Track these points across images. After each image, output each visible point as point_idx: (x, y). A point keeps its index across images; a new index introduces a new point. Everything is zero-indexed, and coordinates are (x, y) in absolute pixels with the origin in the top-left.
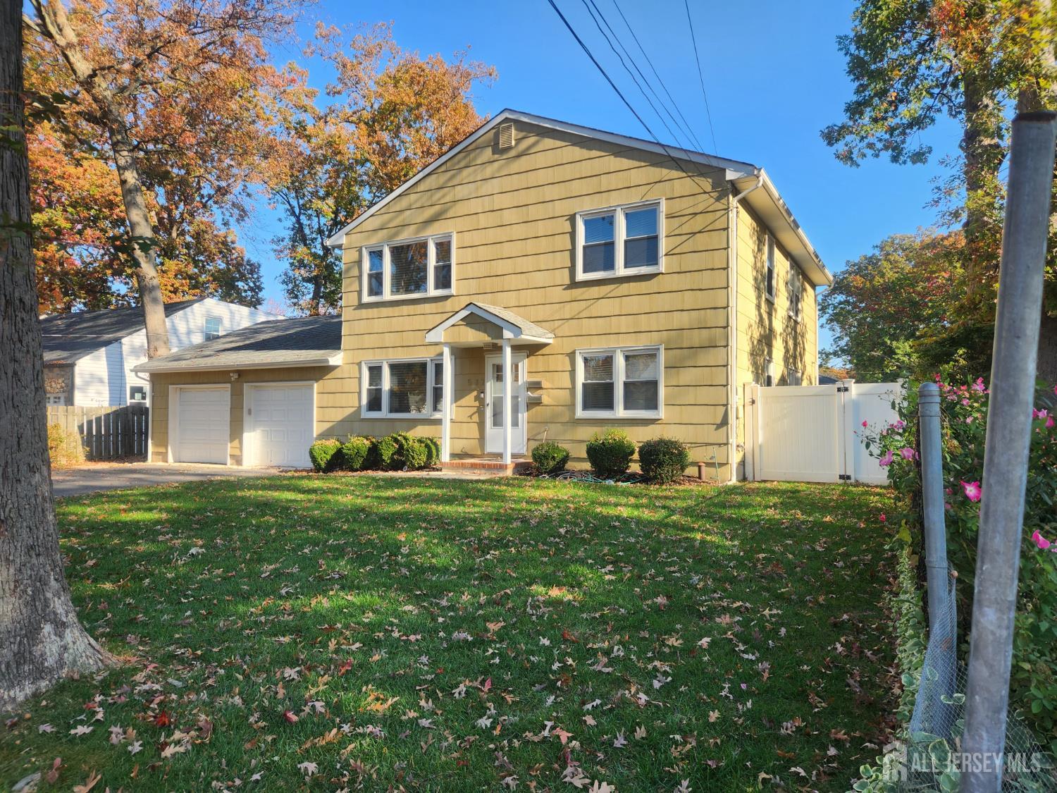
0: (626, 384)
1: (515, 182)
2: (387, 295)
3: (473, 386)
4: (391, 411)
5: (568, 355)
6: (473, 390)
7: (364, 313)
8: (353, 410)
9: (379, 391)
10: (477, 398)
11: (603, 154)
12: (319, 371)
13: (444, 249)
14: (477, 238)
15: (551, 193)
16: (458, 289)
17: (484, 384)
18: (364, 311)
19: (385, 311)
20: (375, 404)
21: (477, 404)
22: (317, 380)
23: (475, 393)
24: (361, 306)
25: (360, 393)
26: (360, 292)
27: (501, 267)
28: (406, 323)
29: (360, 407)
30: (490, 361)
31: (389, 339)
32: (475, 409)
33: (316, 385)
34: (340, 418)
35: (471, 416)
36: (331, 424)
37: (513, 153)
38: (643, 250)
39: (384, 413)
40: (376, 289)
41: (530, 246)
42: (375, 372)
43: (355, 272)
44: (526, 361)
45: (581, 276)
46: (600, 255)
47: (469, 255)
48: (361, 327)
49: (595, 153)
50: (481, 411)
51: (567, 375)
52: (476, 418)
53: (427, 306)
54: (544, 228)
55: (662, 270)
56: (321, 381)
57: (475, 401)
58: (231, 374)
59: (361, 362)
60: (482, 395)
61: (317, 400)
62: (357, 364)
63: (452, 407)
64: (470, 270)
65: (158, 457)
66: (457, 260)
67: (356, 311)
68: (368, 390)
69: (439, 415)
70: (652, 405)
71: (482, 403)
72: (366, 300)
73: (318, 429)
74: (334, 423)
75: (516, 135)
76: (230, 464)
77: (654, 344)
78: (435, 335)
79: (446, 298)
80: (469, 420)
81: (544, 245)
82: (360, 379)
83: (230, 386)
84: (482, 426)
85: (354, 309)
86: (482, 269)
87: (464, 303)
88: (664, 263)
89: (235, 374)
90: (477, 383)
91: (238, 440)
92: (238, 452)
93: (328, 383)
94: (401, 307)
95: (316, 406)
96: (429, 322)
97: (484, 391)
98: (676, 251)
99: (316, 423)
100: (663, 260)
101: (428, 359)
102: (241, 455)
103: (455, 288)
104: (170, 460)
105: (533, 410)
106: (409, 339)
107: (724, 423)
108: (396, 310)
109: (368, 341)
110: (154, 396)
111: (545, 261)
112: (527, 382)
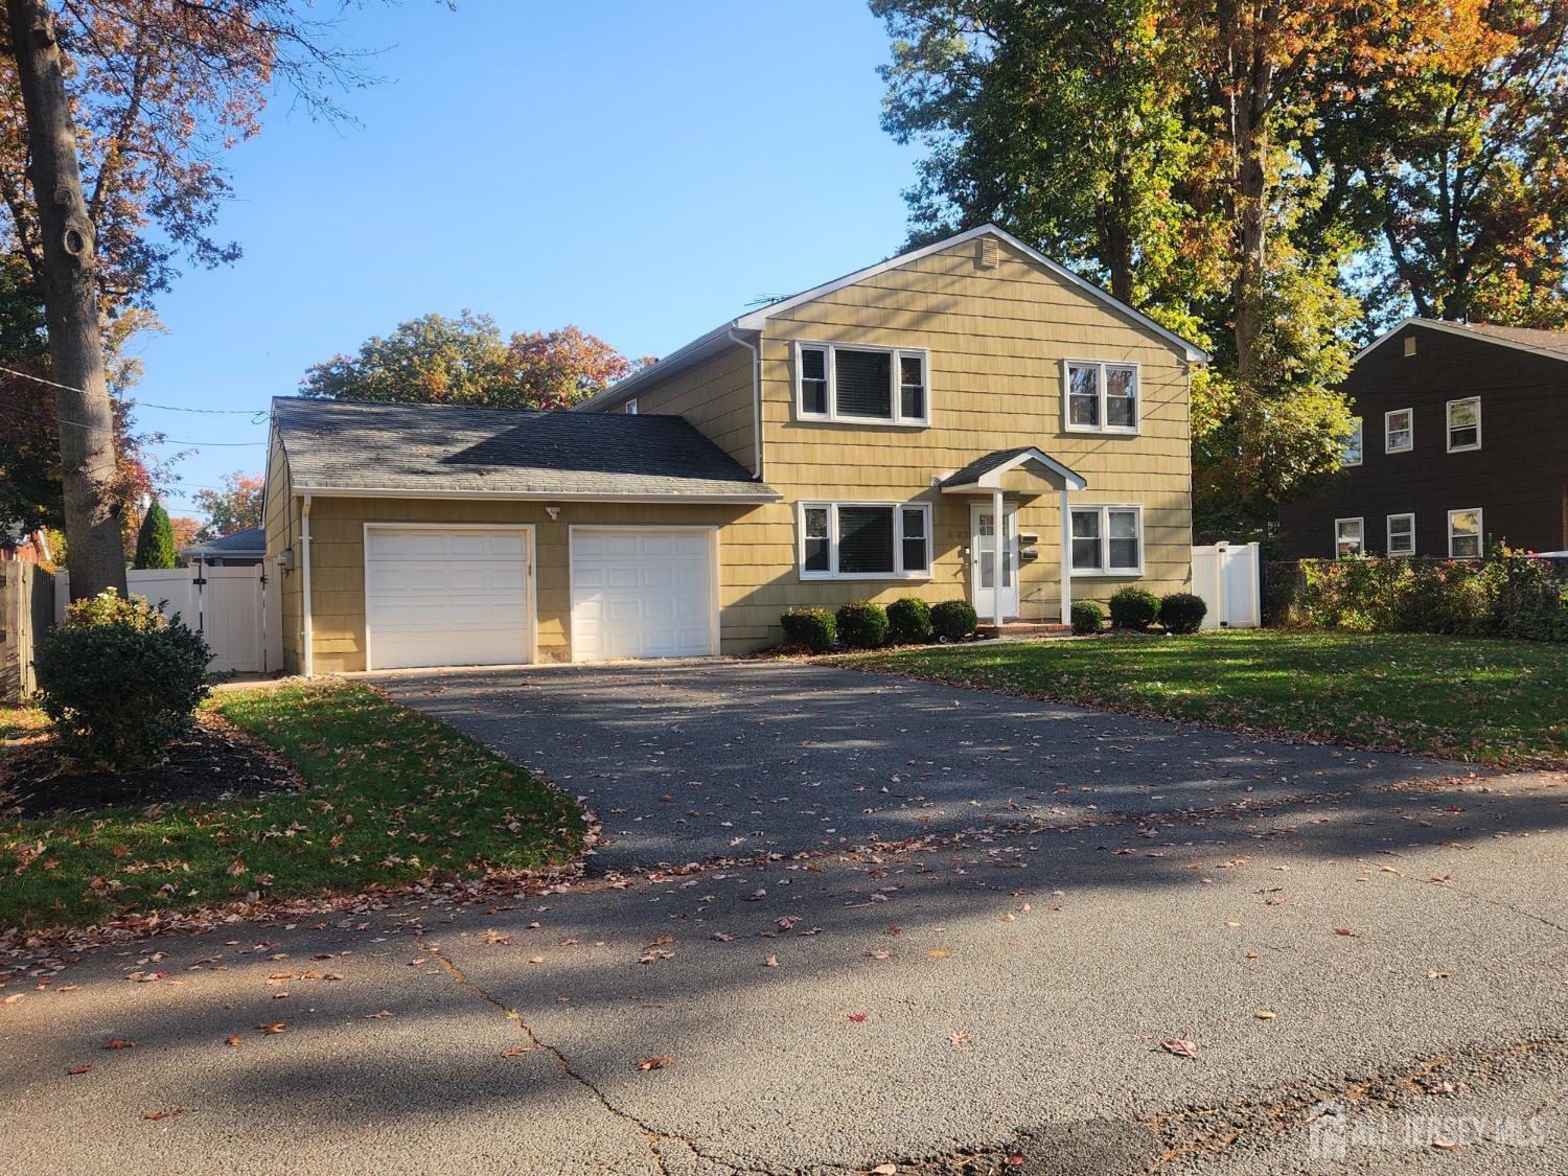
0: (1111, 541)
1: (999, 308)
2: (833, 416)
3: (956, 540)
4: (842, 569)
5: (1059, 508)
6: (957, 545)
7: (800, 434)
8: (786, 569)
9: (825, 544)
10: (961, 554)
11: (1088, 305)
12: (725, 513)
13: (913, 367)
14: (957, 363)
15: (1037, 330)
16: (934, 420)
17: (968, 536)
18: (799, 431)
19: (833, 435)
20: (817, 559)
21: (961, 560)
22: (721, 525)
23: (959, 548)
24: (794, 423)
25: (796, 545)
26: (792, 405)
27: (988, 403)
28: (862, 455)
29: (797, 564)
30: (977, 511)
31: (840, 475)
32: (959, 567)
33: (719, 533)
34: (766, 581)
35: (955, 575)
36: (748, 591)
37: (996, 274)
38: (1125, 411)
39: (834, 572)
40: (816, 401)
41: (1019, 385)
42: (817, 517)
43: (784, 374)
44: (1017, 512)
45: (1070, 428)
46: (1088, 410)
47: (947, 381)
48: (787, 452)
49: (1081, 302)
50: (966, 570)
52: (960, 577)
53: (894, 435)
54: (1031, 367)
55: (1140, 432)
56: (727, 527)
57: (959, 557)
58: (549, 510)
59: (796, 503)
60: (968, 550)
61: (720, 554)
62: (790, 504)
63: (932, 566)
64: (949, 399)
65: (331, 661)
66: (932, 384)
67: (787, 430)
68: (807, 541)
69: (914, 575)
70: (1134, 563)
71: (968, 559)
72: (802, 416)
73: (724, 597)
74: (755, 589)
75: (1000, 254)
76: (540, 662)
77: (1135, 504)
78: (990, 480)
79: (920, 429)
80: (953, 580)
81: (1032, 386)
82: (795, 526)
83: (531, 529)
84: (968, 586)
85: (783, 427)
86: (963, 401)
87: (942, 438)
88: (1141, 426)
89: (556, 509)
90: (959, 537)
91: (557, 620)
92: (559, 640)
93: (740, 529)
94: (857, 433)
95: (719, 562)
96: (898, 457)
97: (968, 546)
98: (1151, 416)
99: (720, 589)
100: (1140, 424)
101: (898, 505)
102: (569, 645)
103: (930, 417)
104: (369, 668)
105: (1025, 568)
106: (869, 476)
107: (1189, 579)
108: (849, 436)
109: (807, 474)
110: (311, 543)
111: (1033, 404)
112: (1020, 536)
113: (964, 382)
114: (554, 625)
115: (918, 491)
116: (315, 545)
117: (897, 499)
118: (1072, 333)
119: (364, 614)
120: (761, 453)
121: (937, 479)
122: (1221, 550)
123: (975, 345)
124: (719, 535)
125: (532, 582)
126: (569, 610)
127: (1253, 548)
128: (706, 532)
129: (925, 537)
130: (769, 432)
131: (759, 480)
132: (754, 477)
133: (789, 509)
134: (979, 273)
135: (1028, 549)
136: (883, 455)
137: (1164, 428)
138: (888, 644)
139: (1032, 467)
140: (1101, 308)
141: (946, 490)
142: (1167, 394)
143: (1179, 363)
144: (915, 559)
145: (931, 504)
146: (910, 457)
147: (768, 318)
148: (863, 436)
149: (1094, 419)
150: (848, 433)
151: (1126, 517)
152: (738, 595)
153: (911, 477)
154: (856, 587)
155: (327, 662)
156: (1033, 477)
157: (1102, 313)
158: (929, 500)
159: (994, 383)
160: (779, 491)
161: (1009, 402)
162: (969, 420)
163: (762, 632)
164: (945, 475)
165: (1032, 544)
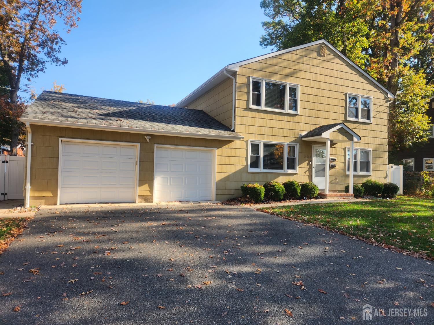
0: (361, 162)
2: (263, 107)
3: (307, 159)
4: (264, 168)
5: (343, 149)
6: (307, 160)
7: (250, 114)
8: (242, 167)
9: (258, 158)
10: (308, 164)
11: (356, 73)
12: (220, 143)
13: (293, 91)
14: (309, 91)
17: (311, 157)
18: (250, 112)
19: (263, 115)
20: (255, 164)
21: (308, 167)
22: (218, 148)
23: (307, 162)
24: (248, 109)
25: (247, 157)
26: (248, 102)
28: (273, 124)
29: (247, 165)
30: (315, 148)
31: (264, 131)
32: (307, 169)
34: (233, 171)
35: (305, 172)
36: (227, 174)
37: (325, 58)
38: (367, 114)
39: (261, 169)
40: (257, 101)
41: (331, 101)
42: (255, 147)
43: (245, 89)
45: (348, 118)
46: (355, 113)
47: (306, 97)
48: (246, 121)
49: (353, 72)
50: (310, 170)
51: (343, 157)
52: (307, 173)
53: (286, 117)
54: (336, 95)
55: (372, 122)
56: (220, 149)
57: (307, 165)
58: (146, 137)
59: (248, 141)
60: (311, 163)
61: (217, 160)
62: (245, 141)
63: (297, 168)
64: (306, 105)
65: (40, 201)
66: (300, 98)
67: (245, 112)
68: (251, 156)
69: (290, 171)
70: (368, 170)
71: (311, 166)
72: (252, 106)
73: (218, 177)
74: (230, 174)
75: (327, 52)
76: (139, 202)
77: (369, 148)
78: (326, 135)
79: (295, 115)
80: (304, 174)
81: (336, 102)
82: (247, 150)
83: (138, 145)
84: (310, 177)
85: (243, 110)
86: (311, 106)
87: (303, 119)
88: (372, 120)
89: (149, 137)
90: (308, 157)
91: (147, 185)
92: (148, 193)
93: (225, 150)
94: (272, 115)
95: (216, 163)
96: (286, 125)
97: (311, 161)
98: (376, 117)
99: (216, 173)
100: (372, 119)
101: (286, 144)
102: (152, 195)
103: (299, 111)
104: (58, 203)
105: (331, 170)
106: (276, 132)
107: (386, 177)
108: (269, 116)
109: (252, 129)
110: (32, 146)
111: (336, 109)
112: (330, 158)
113: (312, 98)
114: (146, 187)
115: (294, 139)
116: (35, 147)
117: (285, 141)
118: (351, 84)
119: (57, 179)
120: (235, 120)
121: (301, 135)
122: (391, 167)
123: (316, 85)
124: (217, 152)
125: (137, 168)
126: (153, 181)
127: (401, 167)
128: (212, 151)
129: (295, 157)
130: (239, 112)
131: (234, 131)
132: (232, 130)
133: (245, 143)
134: (319, 58)
135: (333, 163)
136: (281, 125)
137: (380, 121)
138: (284, 200)
139: (341, 131)
140: (360, 76)
141: (304, 139)
142: (381, 109)
143: (385, 98)
144: (292, 165)
145: (298, 144)
146: (291, 126)
147: (240, 66)
148: (274, 116)
149: (356, 117)
150: (269, 115)
151: (366, 153)
152: (223, 176)
153: (291, 133)
154: (269, 175)
155: (37, 201)
156: (341, 135)
157: (360, 77)
158: (298, 143)
159: (323, 100)
160: (242, 135)
161: (327, 108)
162: (313, 113)
163: (232, 192)
164: (304, 133)
165: (334, 162)
